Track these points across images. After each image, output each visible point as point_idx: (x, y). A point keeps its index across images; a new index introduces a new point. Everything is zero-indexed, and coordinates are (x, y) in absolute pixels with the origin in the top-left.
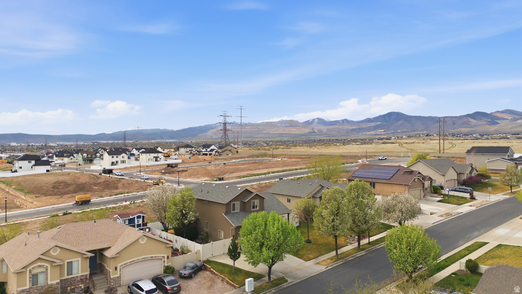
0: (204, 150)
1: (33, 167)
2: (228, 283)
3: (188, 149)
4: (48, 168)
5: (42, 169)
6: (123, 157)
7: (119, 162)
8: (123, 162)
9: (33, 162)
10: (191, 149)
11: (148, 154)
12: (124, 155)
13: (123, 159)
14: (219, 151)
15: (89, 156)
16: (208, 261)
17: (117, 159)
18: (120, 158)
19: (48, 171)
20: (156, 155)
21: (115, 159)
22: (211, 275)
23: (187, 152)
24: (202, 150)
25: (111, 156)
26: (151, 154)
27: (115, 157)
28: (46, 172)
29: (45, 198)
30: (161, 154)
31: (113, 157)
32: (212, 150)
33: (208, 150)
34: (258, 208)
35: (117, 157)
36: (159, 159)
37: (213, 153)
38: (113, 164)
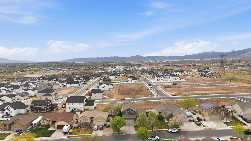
0: (205, 74)
4: (136, 81)
6: (162, 78)
7: (160, 80)
8: (162, 79)
9: (132, 79)
10: (201, 72)
12: (162, 77)
14: (211, 75)
17: (159, 79)
18: (160, 78)
20: (175, 77)
21: (159, 78)
23: (199, 73)
24: (203, 74)
26: (173, 77)
27: (159, 77)
28: (135, 82)
30: (178, 77)
31: (158, 78)
32: (208, 74)
33: (206, 74)
36: (176, 79)
37: (208, 76)
38: (158, 80)
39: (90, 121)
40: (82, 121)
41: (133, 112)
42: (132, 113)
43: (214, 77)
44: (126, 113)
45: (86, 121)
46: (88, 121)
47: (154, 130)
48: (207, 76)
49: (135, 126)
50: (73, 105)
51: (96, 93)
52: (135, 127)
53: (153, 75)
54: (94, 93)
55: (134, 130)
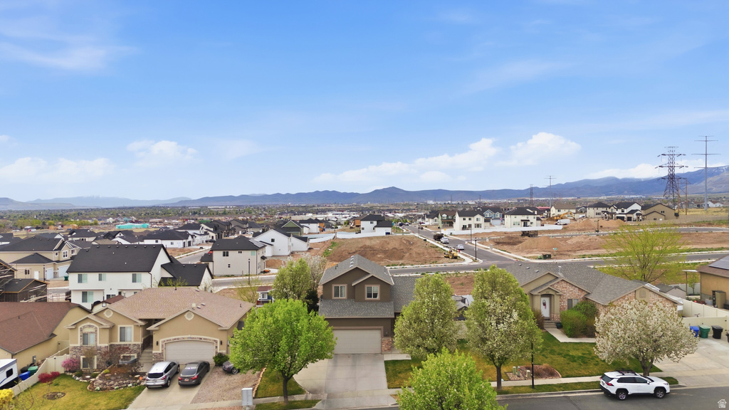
0: (620, 211)
1: (376, 229)
3: (600, 210)
4: (389, 230)
5: (381, 232)
6: (477, 220)
7: (473, 226)
8: (478, 226)
9: (375, 223)
11: (513, 216)
12: (478, 216)
13: (478, 222)
14: (643, 212)
15: (450, 217)
17: (470, 222)
18: (474, 221)
19: (388, 233)
20: (525, 218)
21: (467, 222)
23: (598, 214)
24: (615, 211)
25: (462, 218)
26: (517, 216)
27: (467, 218)
28: (384, 234)
30: (532, 216)
31: (464, 219)
32: (632, 212)
33: (626, 211)
34: (378, 298)
35: (470, 219)
36: (529, 223)
37: (634, 216)
38: (464, 228)
39: (140, 342)
40: (92, 343)
41: (376, 289)
42: (369, 295)
43: (655, 219)
44: (337, 295)
45: (119, 343)
46: (127, 338)
47: (504, 384)
48: (629, 219)
49: (386, 363)
50: (100, 279)
51: (230, 253)
52: (387, 370)
53: (445, 215)
54: (221, 253)
55: (385, 384)
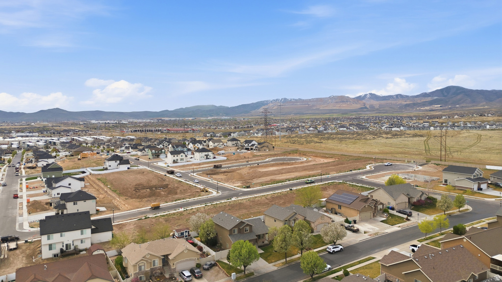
0: (247, 145)
1: (120, 165)
2: (225, 274)
3: (234, 142)
4: (129, 166)
5: (124, 168)
6: (182, 156)
7: (179, 160)
9: (118, 162)
10: (236, 142)
11: (200, 153)
12: (182, 154)
13: (182, 158)
14: (258, 146)
15: (156, 152)
16: (218, 261)
17: (177, 158)
18: (179, 157)
19: (128, 168)
20: (206, 153)
21: (175, 158)
22: (219, 269)
23: (234, 144)
24: (244, 145)
25: (173, 156)
26: (203, 153)
27: (176, 156)
28: (127, 169)
29: (131, 200)
32: (253, 145)
33: (250, 145)
34: (248, 231)
35: (177, 156)
36: (209, 157)
37: (254, 148)
38: (174, 162)
40: (143, 269)
42: (246, 231)
43: (265, 150)
44: (234, 232)
46: (156, 264)
48: (252, 149)
50: (61, 236)
51: (78, 202)
52: (262, 258)
53: (154, 151)
54: (73, 203)
55: (267, 263)
